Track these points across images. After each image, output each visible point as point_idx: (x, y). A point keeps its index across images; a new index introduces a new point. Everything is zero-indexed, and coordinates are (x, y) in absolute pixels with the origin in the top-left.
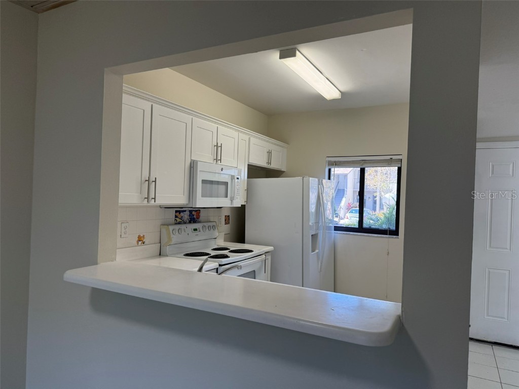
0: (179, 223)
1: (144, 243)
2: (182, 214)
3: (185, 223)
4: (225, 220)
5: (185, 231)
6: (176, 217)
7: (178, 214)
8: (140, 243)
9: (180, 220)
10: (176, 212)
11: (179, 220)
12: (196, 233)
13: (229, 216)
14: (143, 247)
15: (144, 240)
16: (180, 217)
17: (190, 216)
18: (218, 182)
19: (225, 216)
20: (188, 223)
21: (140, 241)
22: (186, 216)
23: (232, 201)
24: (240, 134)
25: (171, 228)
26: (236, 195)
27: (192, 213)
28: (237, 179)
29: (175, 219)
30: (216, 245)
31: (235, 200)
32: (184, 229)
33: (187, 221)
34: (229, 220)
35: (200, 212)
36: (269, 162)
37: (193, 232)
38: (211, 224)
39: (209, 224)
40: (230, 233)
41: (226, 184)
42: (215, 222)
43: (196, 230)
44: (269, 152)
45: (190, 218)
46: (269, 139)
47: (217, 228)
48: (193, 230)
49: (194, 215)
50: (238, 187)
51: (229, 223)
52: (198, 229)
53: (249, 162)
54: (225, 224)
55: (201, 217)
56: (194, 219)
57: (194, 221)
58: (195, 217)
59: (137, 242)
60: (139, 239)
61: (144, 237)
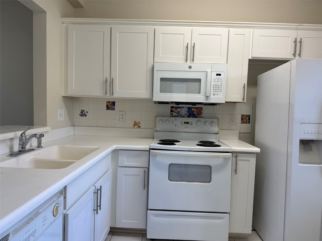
0: (175, 116)
1: (139, 127)
2: (179, 110)
4: (242, 119)
5: (173, 123)
6: (172, 111)
7: (174, 109)
8: (136, 126)
9: (177, 114)
10: (172, 107)
11: (174, 114)
12: (187, 125)
13: (249, 116)
14: (139, 130)
15: (139, 125)
16: (177, 112)
17: (188, 112)
18: (187, 79)
19: (242, 115)
21: (136, 125)
22: (184, 111)
23: (207, 97)
24: (232, 30)
25: (158, 118)
26: (214, 91)
27: (191, 110)
28: (217, 75)
29: (171, 114)
30: (218, 140)
31: (212, 96)
32: (173, 121)
33: (185, 116)
34: (249, 119)
35: (202, 110)
36: (298, 52)
37: (182, 124)
38: (210, 120)
39: (206, 120)
40: (250, 132)
41: (199, 80)
42: (217, 119)
43: (188, 123)
44: (295, 42)
45: (188, 114)
46: (298, 25)
47: (218, 125)
48: (183, 123)
49: (194, 111)
50: (219, 83)
51: (249, 123)
52: (191, 122)
53: (252, 56)
54: (242, 123)
55: (203, 114)
56: (194, 114)
57: (194, 116)
58: (195, 113)
59: (133, 125)
60: (135, 124)
61: (139, 122)
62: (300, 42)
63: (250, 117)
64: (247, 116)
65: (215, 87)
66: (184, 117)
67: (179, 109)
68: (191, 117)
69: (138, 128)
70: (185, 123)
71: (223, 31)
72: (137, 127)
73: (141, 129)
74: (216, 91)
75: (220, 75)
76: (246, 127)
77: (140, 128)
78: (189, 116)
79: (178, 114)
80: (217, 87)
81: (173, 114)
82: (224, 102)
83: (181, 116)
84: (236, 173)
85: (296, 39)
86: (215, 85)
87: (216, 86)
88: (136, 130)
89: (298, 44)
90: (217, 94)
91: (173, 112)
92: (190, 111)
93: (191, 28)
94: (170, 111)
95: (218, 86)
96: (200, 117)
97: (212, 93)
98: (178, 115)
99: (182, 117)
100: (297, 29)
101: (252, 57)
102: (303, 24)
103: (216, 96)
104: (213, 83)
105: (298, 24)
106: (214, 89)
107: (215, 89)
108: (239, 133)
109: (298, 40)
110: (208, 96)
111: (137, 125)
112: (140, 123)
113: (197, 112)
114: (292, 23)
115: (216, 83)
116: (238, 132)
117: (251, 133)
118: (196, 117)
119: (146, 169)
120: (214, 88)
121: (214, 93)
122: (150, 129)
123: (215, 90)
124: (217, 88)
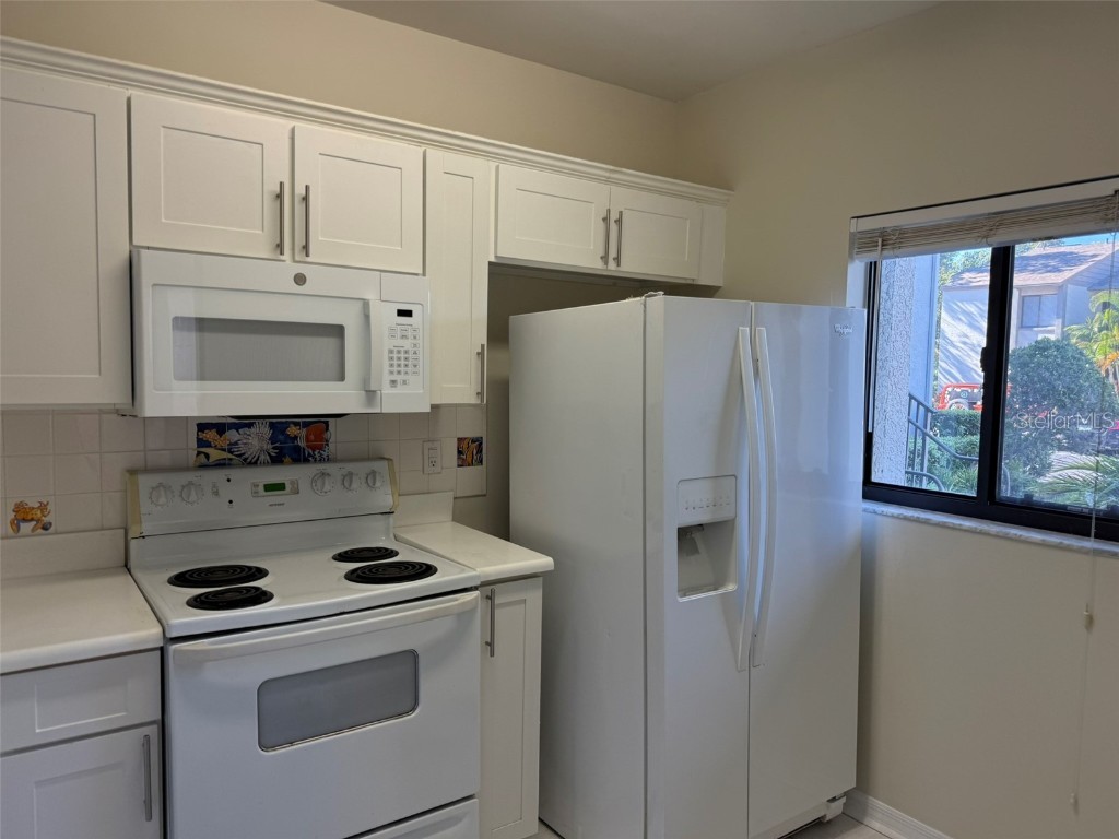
0: (221, 464)
1: (45, 528)
2: (233, 435)
3: (254, 463)
4: (460, 453)
5: (216, 493)
6: (201, 443)
7: (210, 435)
8: (26, 527)
9: (226, 455)
10: (202, 427)
11: (215, 454)
12: (275, 497)
13: (478, 441)
15: (46, 520)
16: (225, 445)
17: (273, 440)
19: (460, 440)
20: (265, 464)
21: (25, 520)
22: (256, 441)
23: (371, 395)
24: (434, 154)
25: (146, 482)
26: (392, 373)
27: (283, 432)
28: (402, 313)
29: (199, 453)
30: (392, 536)
31: (387, 390)
32: (214, 486)
33: (262, 457)
34: (480, 451)
35: (327, 429)
36: (613, 253)
37: (255, 494)
38: (361, 468)
39: (350, 467)
40: (484, 492)
41: (338, 331)
42: (386, 463)
43: (281, 487)
44: (606, 220)
45: (274, 448)
46: (611, 171)
47: (393, 482)
48: (261, 488)
49: (296, 438)
50: (407, 344)
51: (481, 462)
52: (292, 483)
53: (499, 255)
54: (459, 466)
55: (331, 446)
56: (297, 449)
57: (299, 457)
58: (302, 443)
59: (12, 523)
60: (21, 516)
61: (43, 507)
62: (619, 222)
63: (481, 444)
64: (473, 441)
65: (395, 355)
66: (256, 463)
67: (234, 432)
68: (287, 459)
69: (40, 531)
70: (269, 488)
71: (406, 154)
72: (33, 530)
73: (56, 533)
74: (399, 372)
75: (408, 313)
76: (472, 479)
77: (52, 530)
78: (277, 460)
79: (232, 453)
80: (402, 355)
81: (207, 456)
82: (428, 410)
83: (245, 460)
84: (492, 654)
85: (609, 211)
86: (395, 349)
87: (399, 352)
88: (31, 543)
89: (614, 228)
90: (404, 382)
91: (208, 445)
92: (281, 437)
93: (291, 123)
94: (194, 444)
95: (406, 352)
96: (322, 460)
97: (387, 378)
98: (230, 456)
99: (251, 464)
100: (608, 181)
101: (496, 257)
102: (624, 170)
103: (399, 390)
104: (388, 344)
105: (612, 167)
106: (392, 365)
107: (395, 362)
108: (455, 498)
109: (615, 216)
110: (374, 392)
111: (32, 520)
112: (49, 507)
113: (308, 440)
114: (598, 162)
115: (400, 342)
116: (451, 495)
117: (485, 495)
118: (306, 460)
119: (153, 731)
120: (392, 359)
121: (394, 377)
122: (102, 529)
123: (395, 369)
124: (403, 361)
